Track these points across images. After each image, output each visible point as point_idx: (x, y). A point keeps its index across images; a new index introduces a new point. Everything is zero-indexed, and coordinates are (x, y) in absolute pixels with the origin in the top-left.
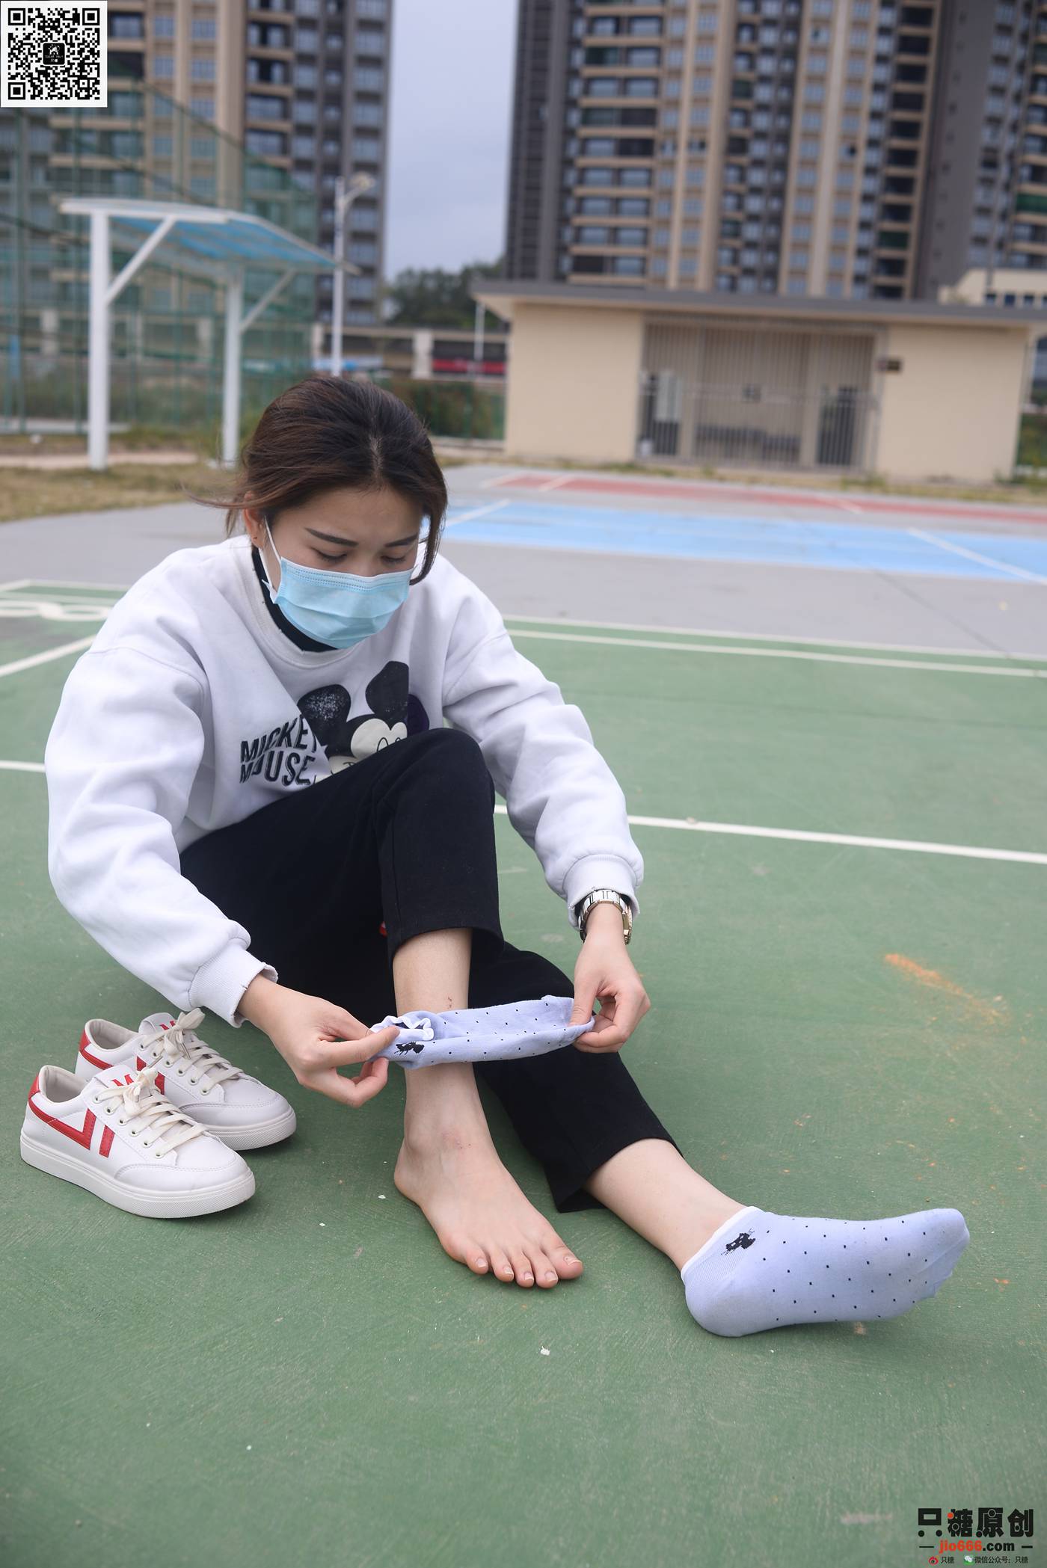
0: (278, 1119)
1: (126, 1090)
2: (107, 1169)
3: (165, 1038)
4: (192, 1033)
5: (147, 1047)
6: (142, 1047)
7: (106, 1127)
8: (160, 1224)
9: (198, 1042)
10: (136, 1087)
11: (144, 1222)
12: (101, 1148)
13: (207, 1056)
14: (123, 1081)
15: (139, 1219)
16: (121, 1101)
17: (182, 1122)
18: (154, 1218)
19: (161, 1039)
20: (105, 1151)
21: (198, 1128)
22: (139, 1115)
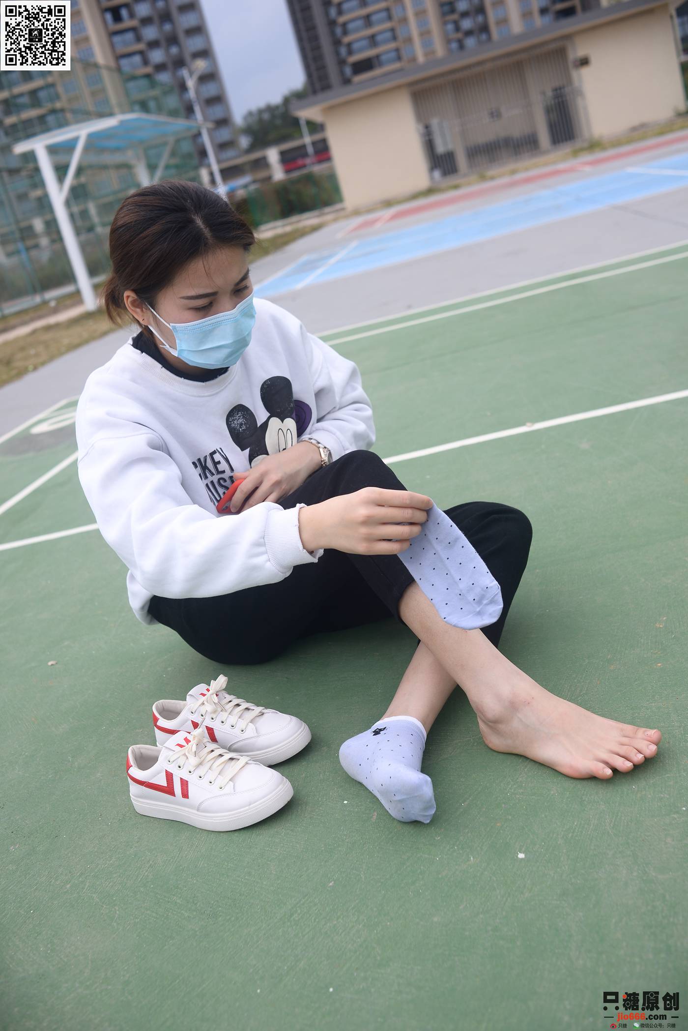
0: (297, 734)
1: (187, 750)
2: (191, 806)
3: (205, 703)
4: (224, 692)
5: (195, 712)
6: (192, 713)
7: (181, 779)
8: (236, 834)
9: (229, 697)
10: (193, 745)
11: (225, 836)
12: (182, 794)
13: (238, 705)
14: (184, 743)
15: (222, 834)
16: (185, 758)
17: (231, 759)
18: (232, 831)
19: (203, 704)
20: (185, 795)
21: (243, 760)
22: (201, 764)
